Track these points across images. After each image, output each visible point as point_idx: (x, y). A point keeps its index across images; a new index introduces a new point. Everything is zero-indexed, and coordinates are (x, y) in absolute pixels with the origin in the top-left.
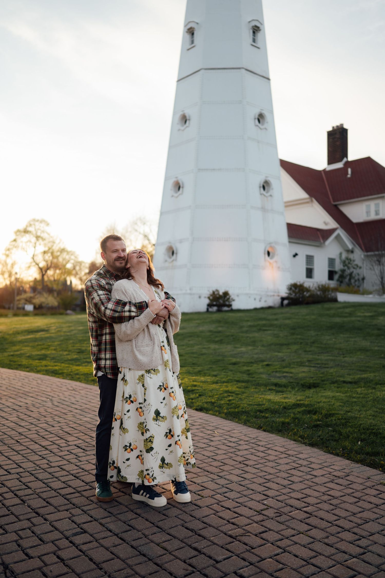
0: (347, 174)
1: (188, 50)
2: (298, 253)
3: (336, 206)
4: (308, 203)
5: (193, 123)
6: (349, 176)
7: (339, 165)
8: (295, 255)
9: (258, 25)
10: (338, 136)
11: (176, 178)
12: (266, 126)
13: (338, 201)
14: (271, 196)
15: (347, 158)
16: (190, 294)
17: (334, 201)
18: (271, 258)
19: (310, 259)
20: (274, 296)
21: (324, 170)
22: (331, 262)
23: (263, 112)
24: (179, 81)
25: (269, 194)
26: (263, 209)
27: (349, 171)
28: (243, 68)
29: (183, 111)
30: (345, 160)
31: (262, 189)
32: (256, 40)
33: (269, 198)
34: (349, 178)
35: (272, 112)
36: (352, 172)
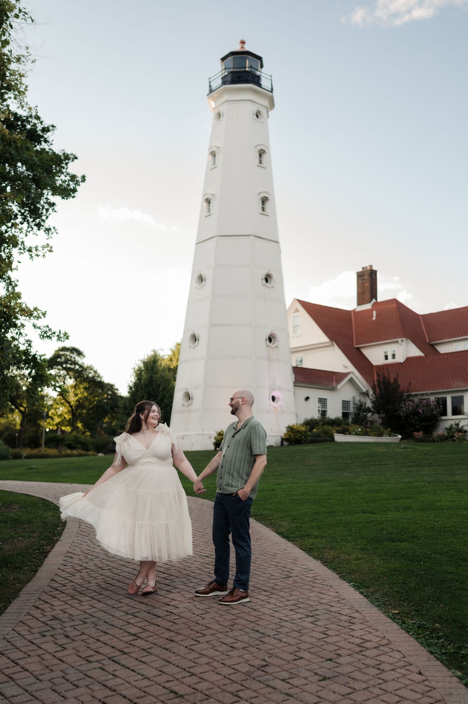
0: (373, 317)
1: (206, 217)
2: (309, 396)
3: (358, 349)
4: (329, 346)
5: (209, 282)
6: (374, 318)
7: (368, 306)
8: (307, 399)
9: (266, 195)
10: (366, 277)
11: (193, 331)
12: (272, 284)
13: (360, 344)
14: (277, 347)
15: (376, 299)
16: (202, 435)
17: (357, 345)
18: (275, 403)
19: (323, 401)
20: (276, 436)
21: (354, 311)
22: (345, 404)
23: (269, 273)
24: (197, 244)
25: (275, 345)
26: (269, 360)
27: (374, 313)
28: (252, 235)
29: (200, 272)
30: (374, 301)
31: (268, 341)
32: (265, 208)
33: (275, 349)
34: (374, 320)
35: (280, 271)
36: (377, 315)
